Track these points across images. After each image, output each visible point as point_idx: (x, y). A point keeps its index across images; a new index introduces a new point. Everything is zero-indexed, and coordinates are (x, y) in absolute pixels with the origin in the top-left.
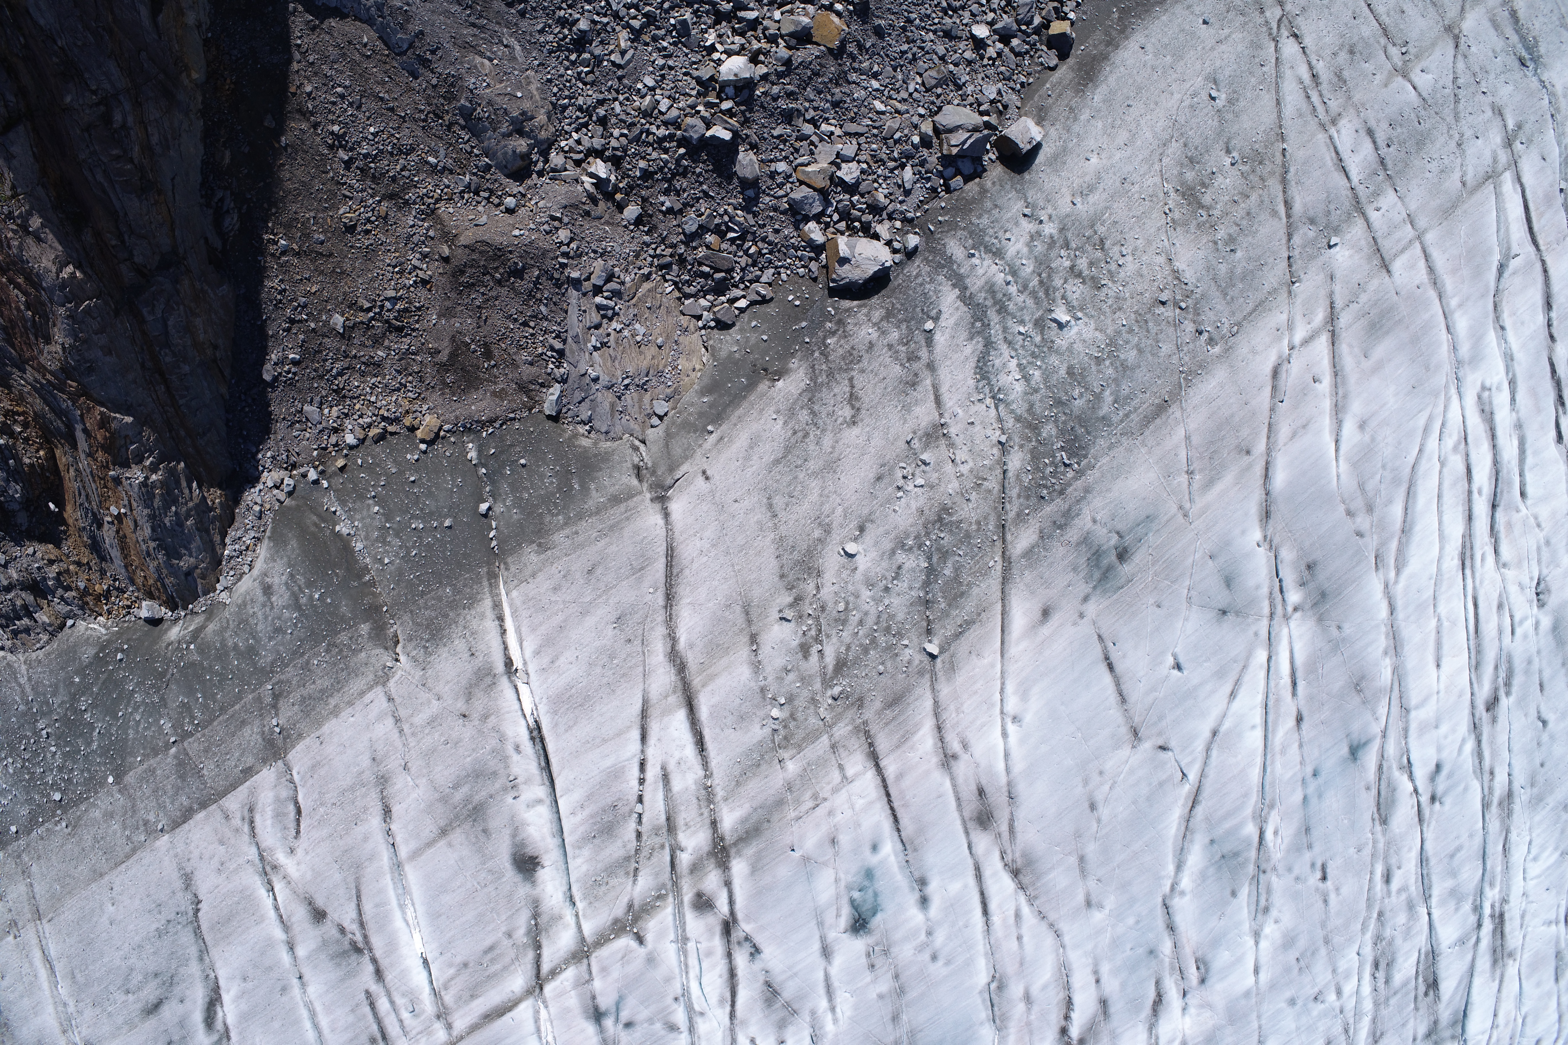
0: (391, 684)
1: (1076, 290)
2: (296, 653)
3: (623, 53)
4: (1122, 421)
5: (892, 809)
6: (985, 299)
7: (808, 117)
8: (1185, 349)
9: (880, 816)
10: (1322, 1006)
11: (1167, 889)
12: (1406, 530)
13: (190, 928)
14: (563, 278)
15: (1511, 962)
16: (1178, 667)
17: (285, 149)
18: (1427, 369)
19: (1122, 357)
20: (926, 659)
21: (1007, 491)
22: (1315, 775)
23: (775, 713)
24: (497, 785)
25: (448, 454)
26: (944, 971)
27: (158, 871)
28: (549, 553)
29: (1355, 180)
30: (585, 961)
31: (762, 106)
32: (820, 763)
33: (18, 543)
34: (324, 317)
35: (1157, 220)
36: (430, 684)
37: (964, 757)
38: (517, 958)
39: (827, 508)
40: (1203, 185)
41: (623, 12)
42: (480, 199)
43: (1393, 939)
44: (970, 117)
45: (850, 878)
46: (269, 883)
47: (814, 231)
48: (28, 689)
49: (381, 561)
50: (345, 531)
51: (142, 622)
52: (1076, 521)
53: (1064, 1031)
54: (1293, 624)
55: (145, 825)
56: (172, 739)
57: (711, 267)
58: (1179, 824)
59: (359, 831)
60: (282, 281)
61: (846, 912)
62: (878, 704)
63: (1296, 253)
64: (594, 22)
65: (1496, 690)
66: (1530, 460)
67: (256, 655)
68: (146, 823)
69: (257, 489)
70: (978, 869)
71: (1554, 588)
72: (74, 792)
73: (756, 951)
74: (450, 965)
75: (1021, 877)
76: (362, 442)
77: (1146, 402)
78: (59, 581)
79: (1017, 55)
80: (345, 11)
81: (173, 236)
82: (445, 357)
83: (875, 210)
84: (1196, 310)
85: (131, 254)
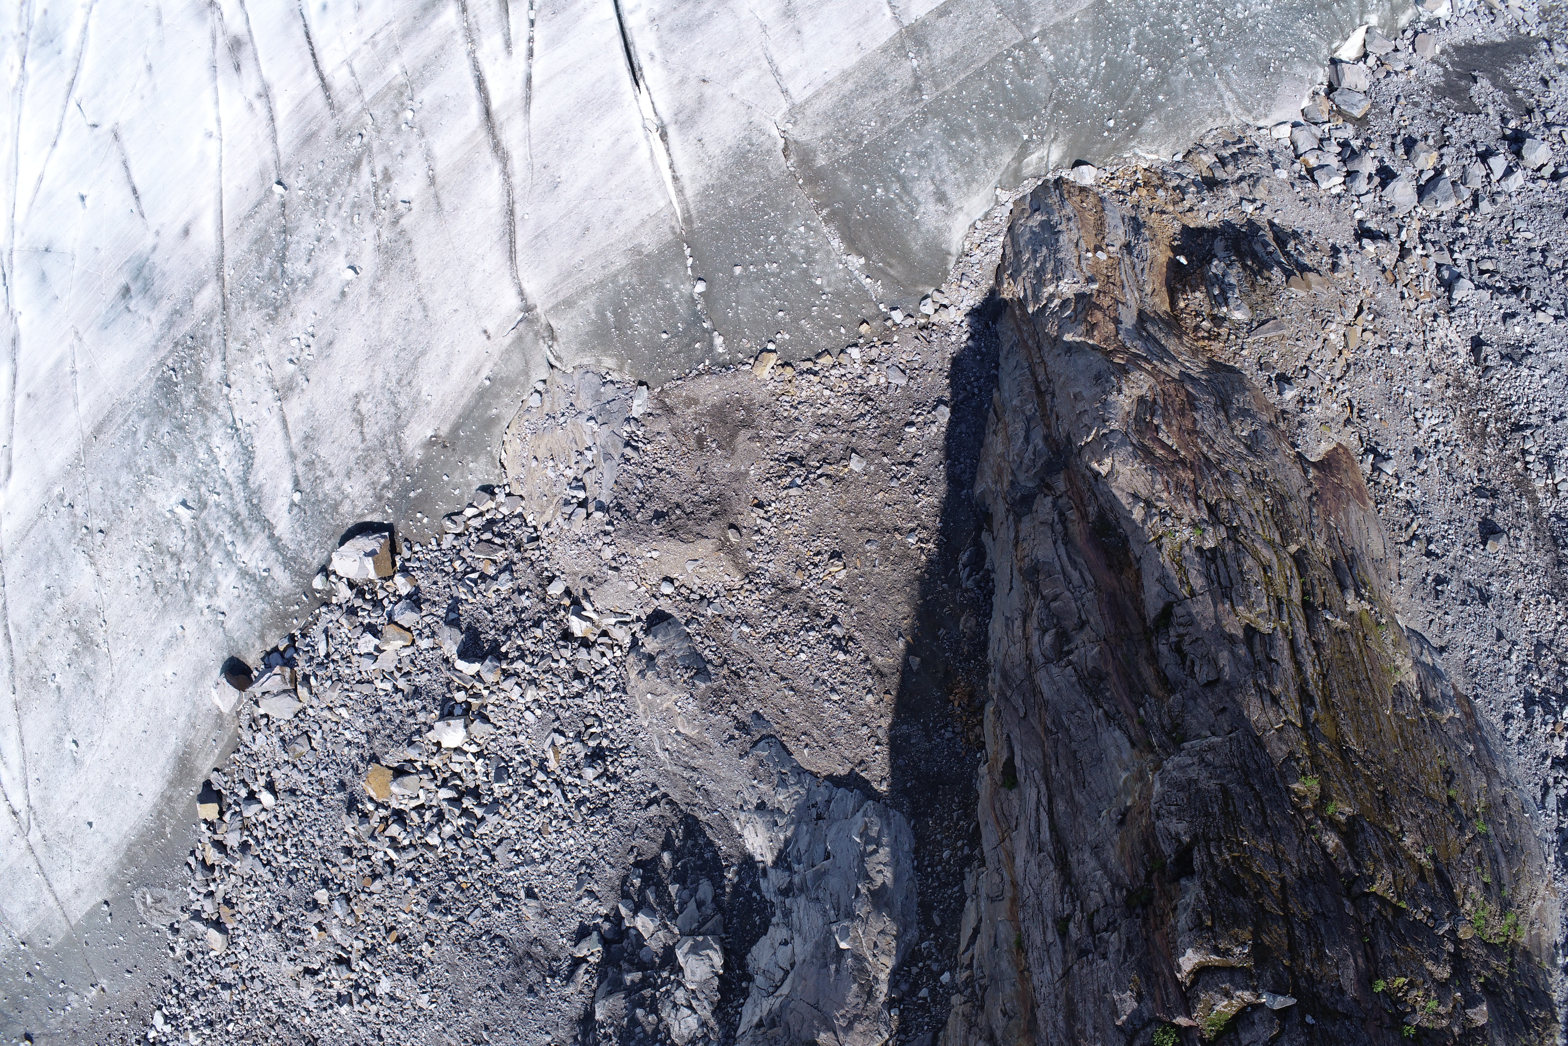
0: (785, 107)
1: (174, 540)
2: (899, 132)
3: (553, 743)
5: (310, 43)
7: (401, 695)
14: (612, 513)
17: (901, 636)
24: (669, 19)
28: (630, 246)
31: (434, 699)
33: (1226, 223)
34: (872, 468)
35: (111, 615)
36: (743, 110)
37: (251, 96)
39: (374, 311)
41: (553, 788)
42: (699, 591)
49: (809, 228)
51: (1093, 163)
52: (163, 319)
57: (494, 543)
60: (917, 503)
62: (323, 134)
64: (580, 777)
69: (967, 304)
70: (242, 2)
76: (842, 351)
77: (111, 435)
78: (1184, 193)
79: (243, 781)
80: (827, 783)
81: (1017, 532)
82: (744, 435)
83: (352, 611)
84: (75, 528)
85: (1054, 504)
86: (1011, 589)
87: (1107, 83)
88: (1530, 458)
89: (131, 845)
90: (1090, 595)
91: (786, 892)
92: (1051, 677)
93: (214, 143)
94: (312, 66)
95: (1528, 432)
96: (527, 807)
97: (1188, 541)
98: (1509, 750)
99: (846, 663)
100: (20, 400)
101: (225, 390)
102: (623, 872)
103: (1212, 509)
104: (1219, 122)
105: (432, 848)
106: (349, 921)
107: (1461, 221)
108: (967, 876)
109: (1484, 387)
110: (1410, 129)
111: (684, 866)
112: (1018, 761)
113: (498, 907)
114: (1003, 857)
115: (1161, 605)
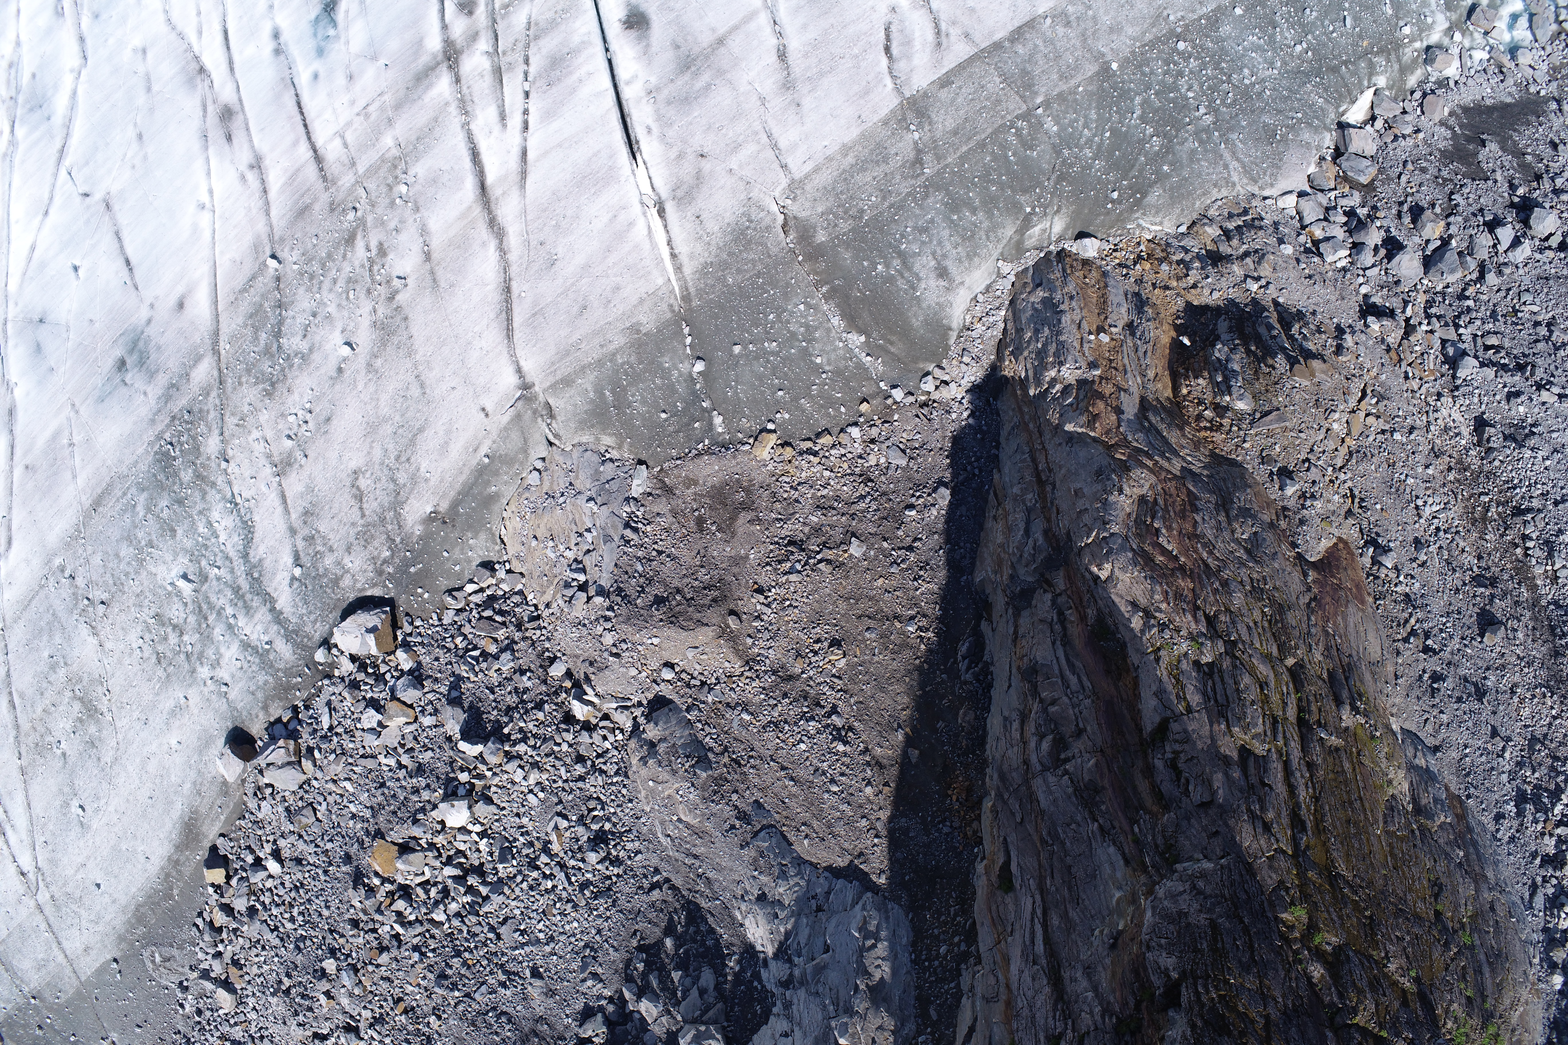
0: (784, 182)
1: (176, 612)
2: (900, 207)
3: (556, 827)
5: (302, 113)
7: (404, 772)
14: (612, 597)
17: (900, 727)
20: (279, 254)
24: (666, 92)
28: (628, 325)
31: (438, 778)
33: (1230, 302)
34: (872, 553)
36: (741, 185)
37: (243, 167)
39: (372, 388)
41: (556, 870)
42: (699, 677)
47: (405, 661)
49: (808, 306)
51: (1097, 235)
52: (160, 392)
56: (1040, 111)
57: (495, 621)
60: (917, 590)
62: (317, 207)
64: (583, 860)
69: (968, 380)
70: (232, 69)
76: (842, 430)
77: (110, 508)
78: (1188, 269)
79: (249, 847)
80: (827, 874)
81: (1016, 627)
82: (744, 517)
83: (354, 685)
84: (76, 599)
85: (1054, 602)
86: (1010, 686)
87: (1111, 153)
88: (1530, 544)
89: (138, 907)
90: (1088, 702)
91: (786, 984)
92: (1048, 787)
93: (206, 216)
94: (305, 137)
95: (1529, 517)
96: (531, 888)
97: (1186, 654)
98: (1499, 850)
99: (845, 754)
100: (18, 472)
101: (224, 465)
102: (627, 956)
103: (1211, 621)
104: (1224, 192)
105: (439, 924)
106: (357, 991)
107: (1467, 293)
108: (964, 973)
109: (1486, 469)
110: (1417, 196)
111: (686, 952)
112: (1014, 867)
113: (503, 985)
114: (998, 958)
115: (1157, 719)
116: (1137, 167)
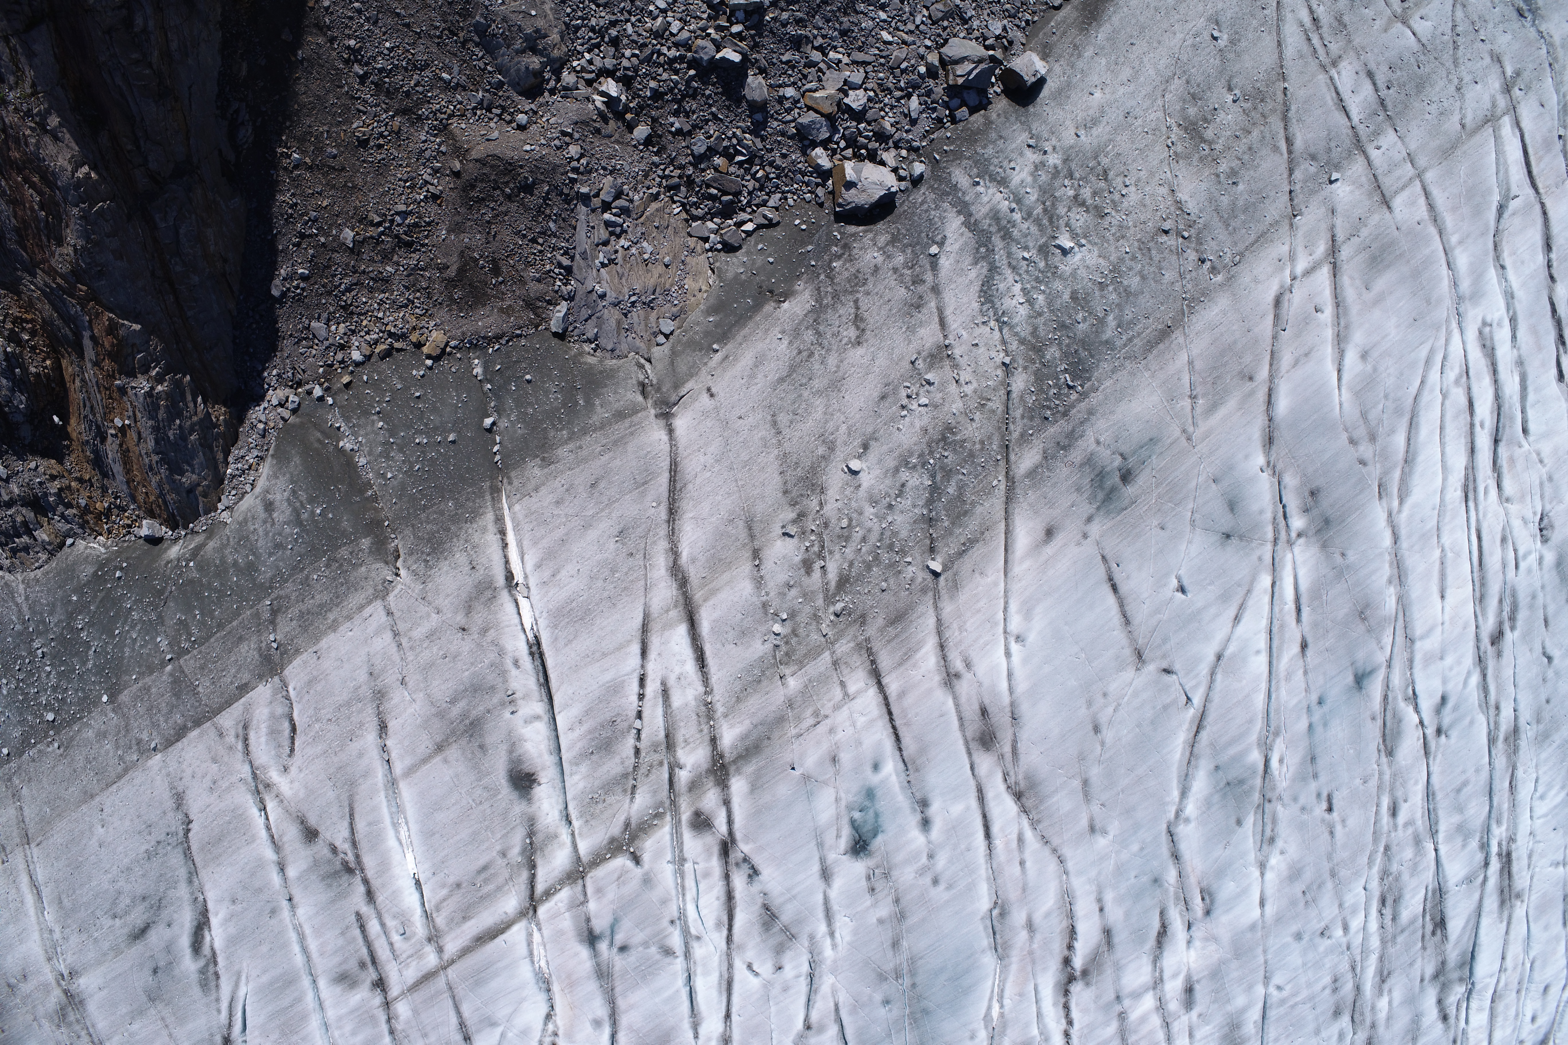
0: (391, 598)
1: (1080, 219)
2: (296, 569)
4: (1125, 345)
5: (894, 728)
6: (990, 225)
7: (816, 44)
8: (1188, 277)
9: (882, 735)
10: (1329, 942)
11: (1172, 815)
12: (1409, 460)
13: (180, 849)
14: (573, 193)
15: (1519, 903)
16: (1182, 589)
17: (302, 62)
18: (1429, 302)
19: (1125, 283)
20: (929, 577)
21: (1010, 412)
22: (1320, 703)
23: (777, 628)
24: (495, 700)
25: (453, 370)
26: (946, 896)
27: (149, 791)
28: (553, 467)
29: (1356, 119)
30: (580, 882)
31: (771, 32)
32: (822, 680)
33: (21, 457)
34: (334, 232)
35: (1160, 152)
36: (430, 597)
37: (967, 676)
38: (511, 878)
39: (831, 426)
40: (1206, 120)
42: (492, 116)
43: (1400, 874)
44: (975, 49)
45: (851, 798)
46: (262, 801)
47: (821, 158)
48: (25, 608)
49: (383, 476)
50: (349, 447)
51: (141, 541)
52: (1080, 442)
53: (1067, 961)
54: (1297, 549)
55: (138, 744)
56: (169, 657)
57: (719, 190)
58: (1184, 748)
59: (354, 747)
60: (293, 195)
61: (846, 832)
62: (880, 622)
63: (1297, 187)
65: (1501, 624)
66: (1531, 397)
67: (255, 571)
68: (139, 742)
69: (262, 407)
70: (980, 790)
71: (1557, 524)
72: (68, 712)
73: (754, 873)
74: (443, 886)
75: (1024, 800)
76: (368, 358)
77: (1149, 327)
78: (60, 497)
81: (187, 145)
82: (453, 272)
83: (881, 138)
84: (1198, 238)
85: (146, 160)
86: (191, 88)
87: (117, 614)
90: (104, 59)
93: (1014, 629)
94: (889, 698)
97: (10, 89)
99: (349, 37)
101: (1009, 361)
104: (33, 575)
115: (36, 34)
116: (98, 600)
